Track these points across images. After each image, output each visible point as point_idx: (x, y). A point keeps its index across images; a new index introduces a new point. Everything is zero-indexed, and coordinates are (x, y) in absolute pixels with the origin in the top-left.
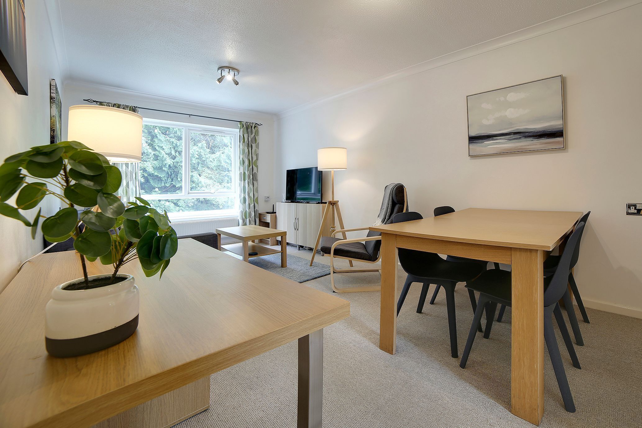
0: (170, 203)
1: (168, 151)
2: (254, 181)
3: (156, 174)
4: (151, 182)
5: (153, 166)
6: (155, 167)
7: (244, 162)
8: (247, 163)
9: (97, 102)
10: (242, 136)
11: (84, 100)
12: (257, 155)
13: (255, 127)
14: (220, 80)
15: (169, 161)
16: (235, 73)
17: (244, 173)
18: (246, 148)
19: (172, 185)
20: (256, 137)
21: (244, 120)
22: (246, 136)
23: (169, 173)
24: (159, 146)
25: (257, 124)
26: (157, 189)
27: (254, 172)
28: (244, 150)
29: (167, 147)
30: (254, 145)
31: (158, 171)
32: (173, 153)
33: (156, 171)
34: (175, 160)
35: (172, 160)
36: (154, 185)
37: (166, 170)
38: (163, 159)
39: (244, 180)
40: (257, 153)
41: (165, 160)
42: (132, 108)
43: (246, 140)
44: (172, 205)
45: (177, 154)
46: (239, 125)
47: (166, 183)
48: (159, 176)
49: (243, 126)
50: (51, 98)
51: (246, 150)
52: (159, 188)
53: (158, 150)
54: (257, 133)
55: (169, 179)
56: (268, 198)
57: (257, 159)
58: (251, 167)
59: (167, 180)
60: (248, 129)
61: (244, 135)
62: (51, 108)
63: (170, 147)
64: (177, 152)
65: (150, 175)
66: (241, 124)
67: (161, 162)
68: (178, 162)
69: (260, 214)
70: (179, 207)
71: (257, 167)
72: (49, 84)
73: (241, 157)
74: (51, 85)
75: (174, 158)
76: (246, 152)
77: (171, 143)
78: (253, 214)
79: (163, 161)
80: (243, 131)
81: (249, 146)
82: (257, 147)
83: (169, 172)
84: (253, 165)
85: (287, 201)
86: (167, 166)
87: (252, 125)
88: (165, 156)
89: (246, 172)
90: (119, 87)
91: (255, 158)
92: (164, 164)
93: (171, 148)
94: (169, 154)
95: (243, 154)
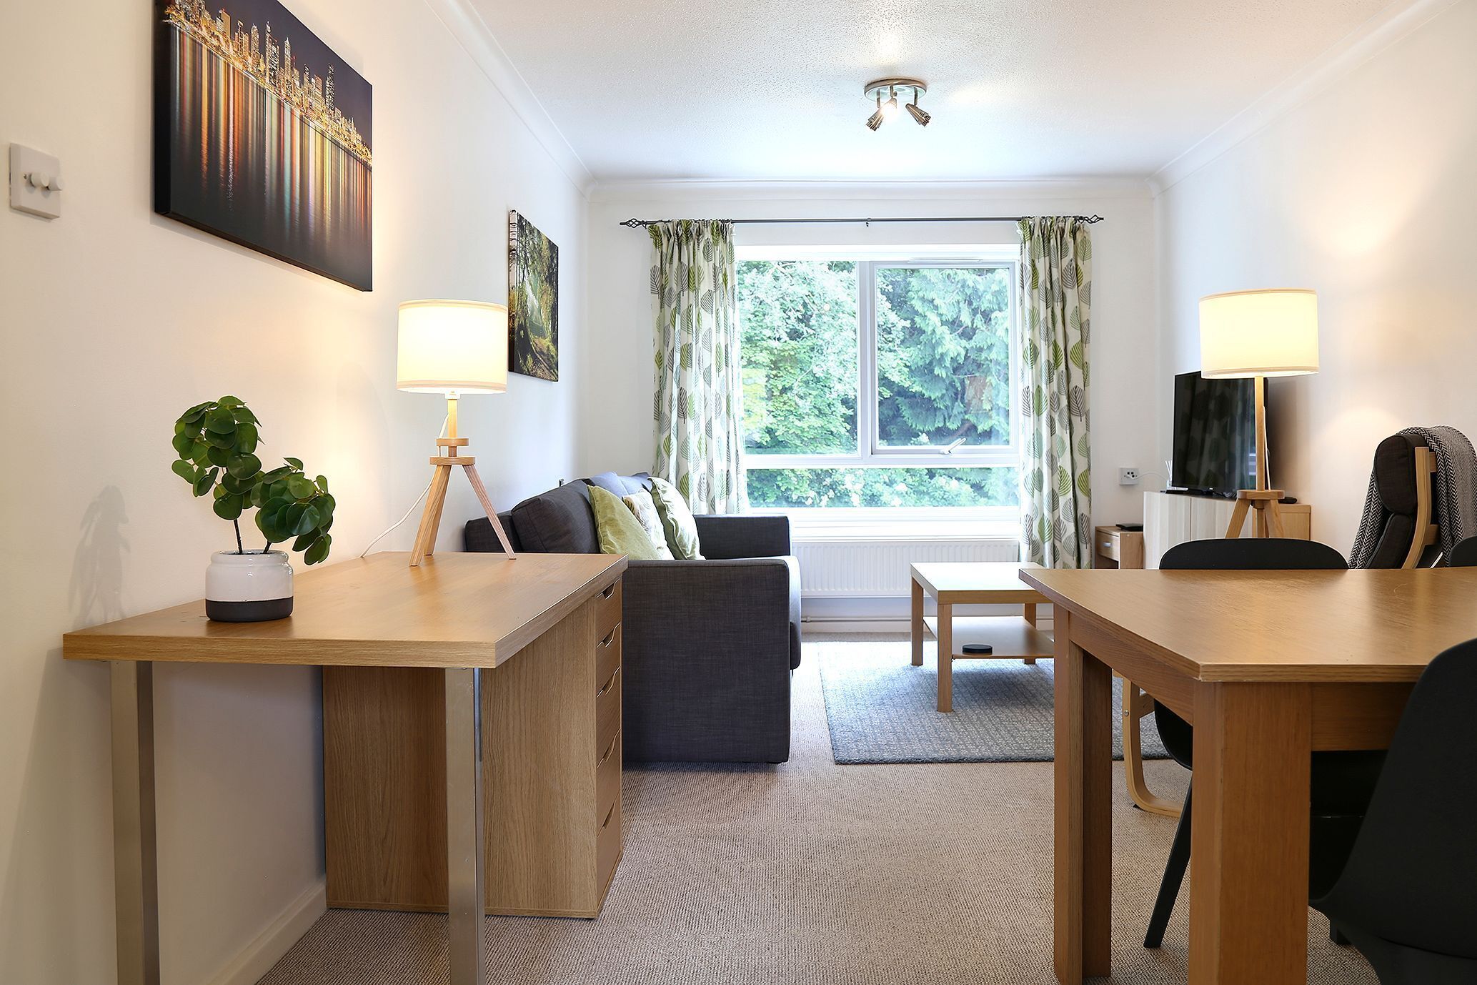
0: (963, 483)
1: (949, 316)
2: (1073, 417)
3: (916, 388)
4: (906, 413)
5: (908, 364)
6: (913, 368)
7: (1035, 352)
8: (1045, 354)
9: (646, 223)
10: (1029, 268)
11: (621, 224)
12: (1084, 327)
13: (1074, 232)
14: (874, 124)
15: (952, 346)
16: (916, 92)
17: (1039, 389)
18: (1043, 304)
19: (967, 425)
20: (1080, 263)
21: (1037, 210)
22: (1041, 265)
23: (958, 385)
24: (923, 299)
25: (1081, 218)
26: (924, 438)
27: (1074, 386)
28: (1034, 313)
29: (947, 301)
30: (1071, 295)
31: (923, 379)
32: (966, 318)
33: (916, 379)
34: (972, 343)
35: (964, 342)
36: (914, 426)
37: (944, 376)
38: (934, 341)
39: (1039, 414)
40: (1084, 319)
41: (939, 343)
42: (717, 226)
43: (1042, 276)
44: (966, 488)
45: (979, 321)
46: (1020, 232)
47: (950, 417)
48: (927, 396)
49: (1032, 233)
50: (510, 250)
51: (1043, 312)
52: (928, 433)
53: (920, 311)
54: (1083, 250)
55: (956, 403)
56: (1130, 476)
57: (1084, 340)
58: (1062, 367)
59: (952, 409)
60: (1049, 242)
61: (1036, 261)
62: (509, 271)
63: (957, 297)
64: (979, 316)
65: (902, 392)
66: (1023, 228)
67: (929, 350)
68: (980, 350)
69: (1098, 531)
70: (986, 499)
71: (1084, 367)
72: (506, 221)
73: (1028, 335)
74: (510, 224)
75: (968, 334)
76: (1042, 317)
77: (959, 286)
78: (1071, 528)
79: (934, 348)
80: (1032, 251)
81: (1054, 295)
82: (1086, 297)
83: (956, 380)
84: (1070, 361)
85: (1175, 488)
86: (948, 363)
87: (1061, 225)
88: (943, 331)
89: (1044, 387)
90: (685, 176)
91: (1074, 337)
92: (938, 357)
93: (958, 302)
94: (954, 324)
95: (1033, 327)
